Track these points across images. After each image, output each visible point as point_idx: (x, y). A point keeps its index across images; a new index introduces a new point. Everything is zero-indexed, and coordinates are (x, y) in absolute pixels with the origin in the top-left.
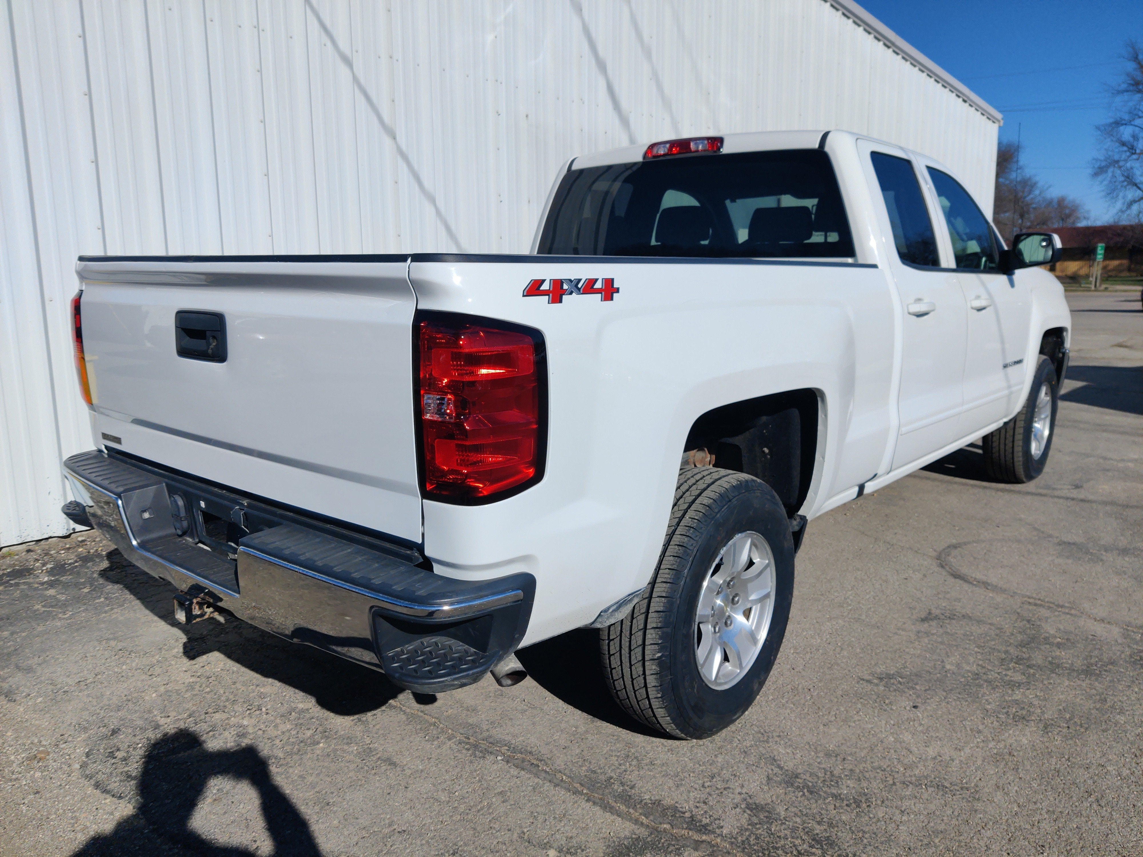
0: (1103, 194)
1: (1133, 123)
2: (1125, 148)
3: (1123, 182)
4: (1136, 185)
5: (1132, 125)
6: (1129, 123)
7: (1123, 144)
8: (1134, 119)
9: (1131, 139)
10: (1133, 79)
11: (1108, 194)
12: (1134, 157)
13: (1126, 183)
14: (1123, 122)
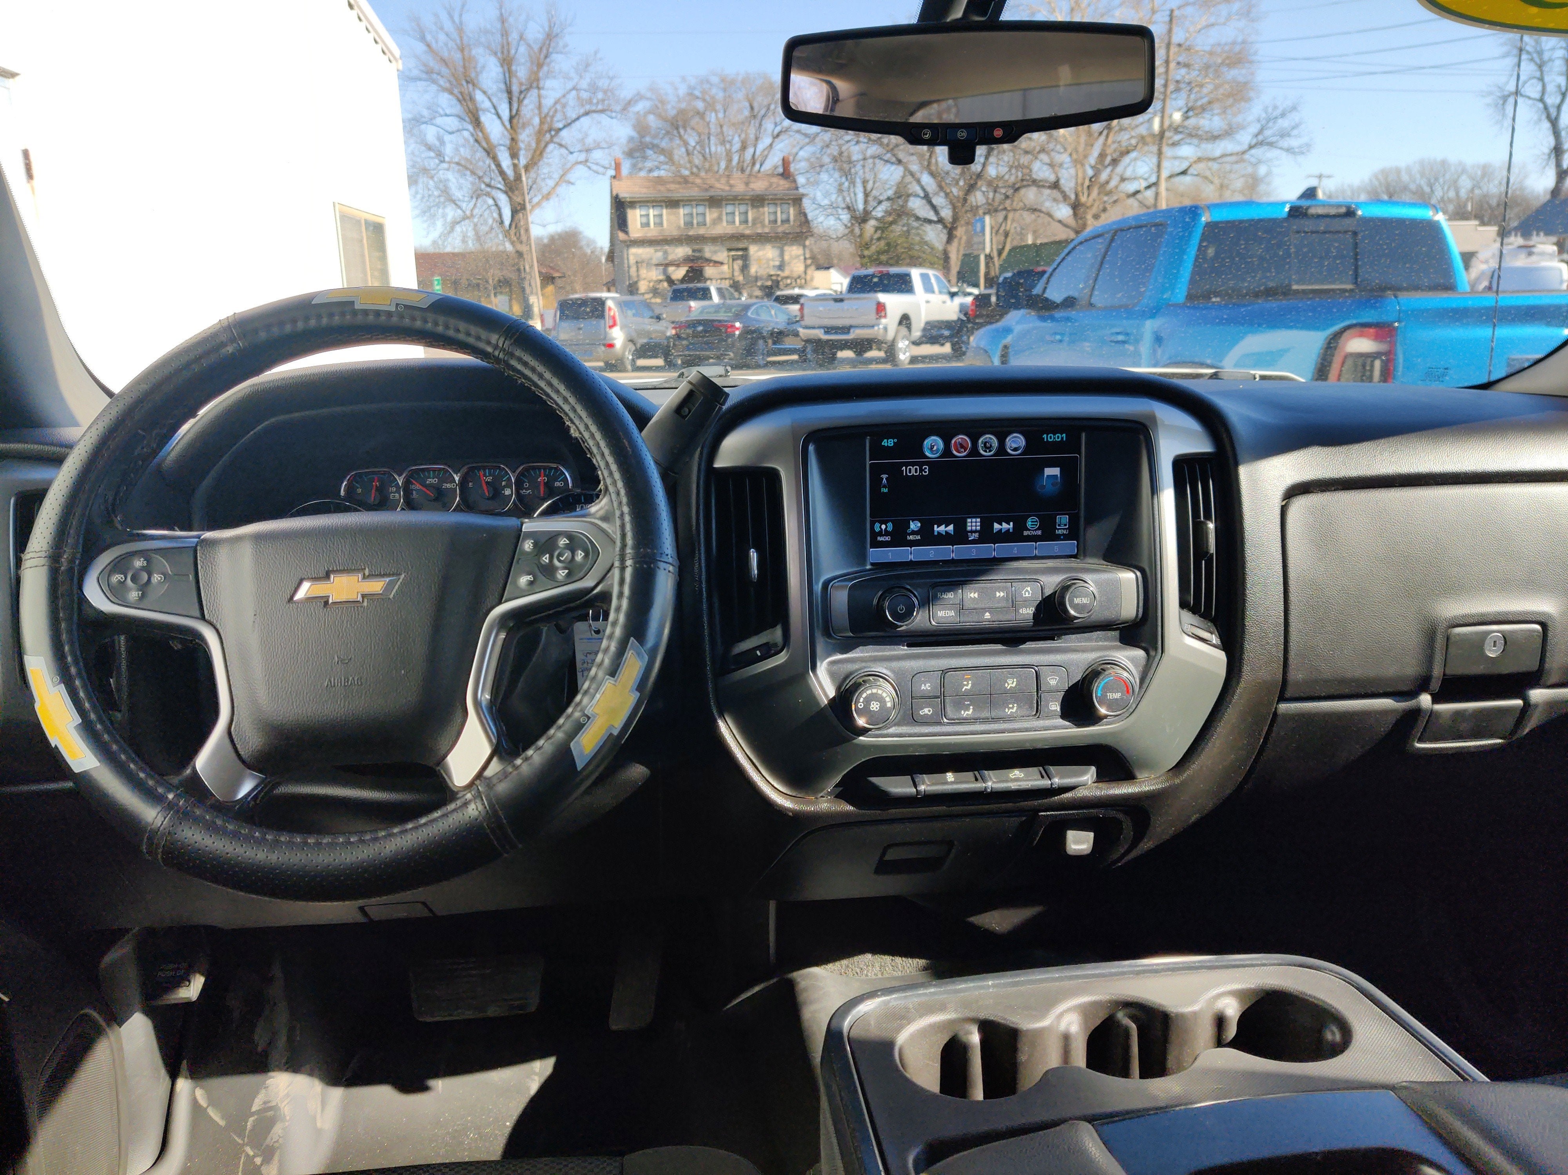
0: (417, 212)
1: (434, 122)
2: (432, 154)
3: (439, 196)
4: (454, 202)
5: (432, 124)
6: (430, 121)
7: (430, 148)
8: (435, 118)
9: (437, 143)
10: (425, 65)
11: (424, 212)
12: (445, 165)
13: (442, 199)
14: (424, 120)
